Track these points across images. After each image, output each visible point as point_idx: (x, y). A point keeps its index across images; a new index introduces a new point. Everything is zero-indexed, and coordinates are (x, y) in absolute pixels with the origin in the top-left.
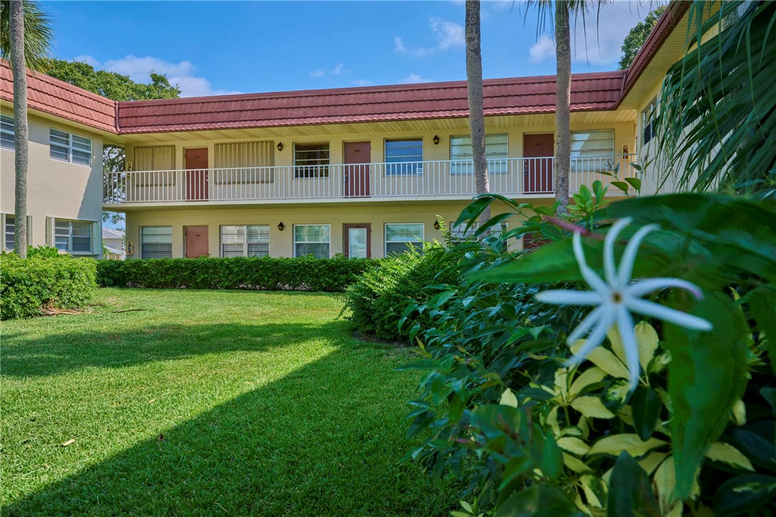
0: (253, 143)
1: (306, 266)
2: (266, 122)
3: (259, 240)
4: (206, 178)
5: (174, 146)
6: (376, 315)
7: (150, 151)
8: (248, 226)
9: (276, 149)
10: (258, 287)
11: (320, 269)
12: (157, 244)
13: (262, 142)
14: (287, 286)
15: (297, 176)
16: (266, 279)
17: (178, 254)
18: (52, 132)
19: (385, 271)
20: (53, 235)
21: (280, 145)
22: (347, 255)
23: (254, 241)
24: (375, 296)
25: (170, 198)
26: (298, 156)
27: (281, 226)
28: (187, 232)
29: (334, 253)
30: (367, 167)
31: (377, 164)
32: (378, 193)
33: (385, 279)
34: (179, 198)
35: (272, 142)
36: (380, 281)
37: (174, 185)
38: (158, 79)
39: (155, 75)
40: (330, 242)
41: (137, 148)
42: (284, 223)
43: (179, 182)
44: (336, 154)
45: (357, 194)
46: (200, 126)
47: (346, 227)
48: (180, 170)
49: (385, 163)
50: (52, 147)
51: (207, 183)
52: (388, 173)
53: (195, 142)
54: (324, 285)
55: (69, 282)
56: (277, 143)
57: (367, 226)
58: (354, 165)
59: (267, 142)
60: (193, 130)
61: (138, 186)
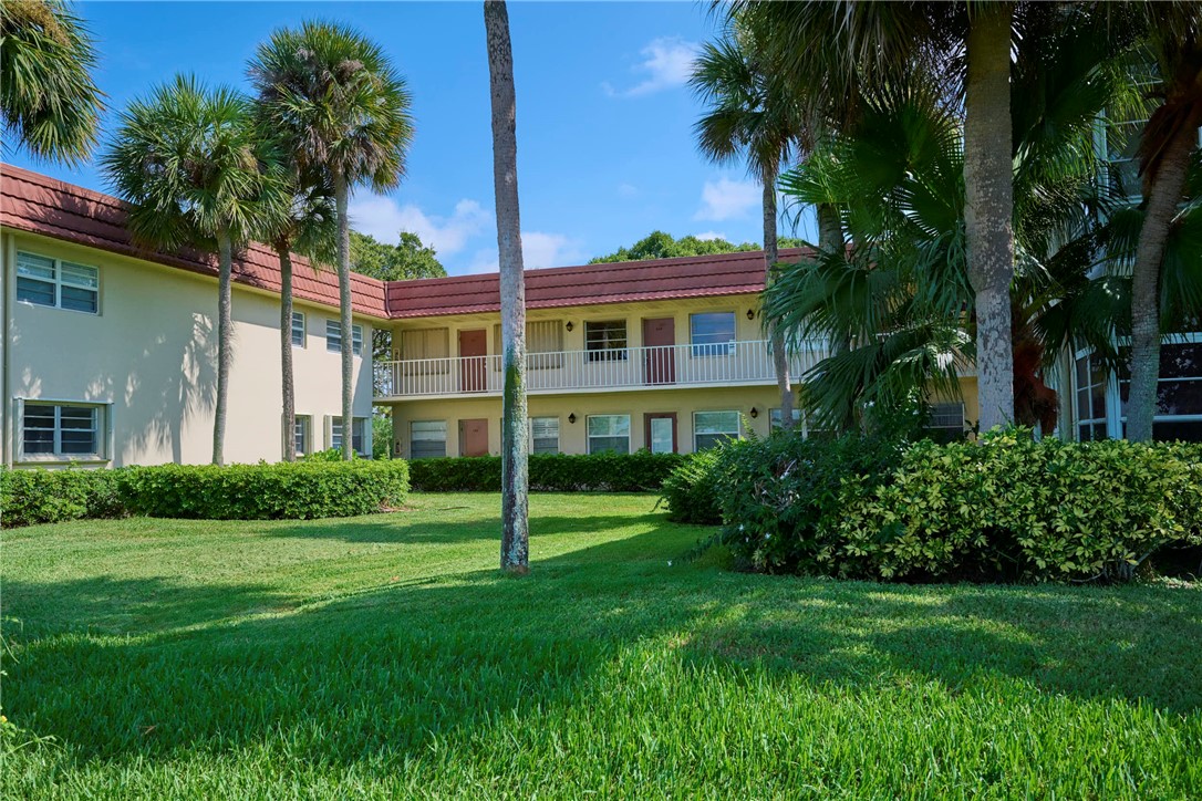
0: (538, 322)
1: (607, 464)
2: (555, 301)
3: (547, 434)
4: (484, 364)
5: (447, 329)
6: (691, 502)
7: (419, 334)
8: (533, 418)
9: (565, 328)
10: (550, 488)
11: (622, 467)
12: (429, 442)
13: (549, 322)
14: (584, 487)
15: (591, 360)
16: (562, 479)
17: (453, 452)
18: (329, 323)
19: (697, 465)
20: (331, 435)
21: (570, 324)
22: (650, 450)
23: (541, 436)
24: (689, 486)
25: (448, 390)
26: (590, 337)
27: (572, 418)
28: (463, 425)
29: (635, 448)
30: (672, 350)
31: (682, 346)
32: (685, 379)
33: (698, 471)
34: (453, 389)
35: (560, 321)
36: (694, 473)
37: (448, 373)
38: (409, 240)
39: (406, 234)
40: (629, 435)
41: (405, 331)
42: (576, 414)
43: (453, 369)
44: (634, 334)
45: (661, 380)
46: (482, 308)
47: (648, 417)
48: (454, 358)
49: (692, 346)
50: (329, 339)
51: (484, 369)
52: (696, 354)
53: (472, 323)
54: (626, 484)
55: (398, 482)
56: (566, 323)
57: (673, 416)
58: (657, 347)
59: (554, 321)
60: (474, 313)
61: (406, 375)
